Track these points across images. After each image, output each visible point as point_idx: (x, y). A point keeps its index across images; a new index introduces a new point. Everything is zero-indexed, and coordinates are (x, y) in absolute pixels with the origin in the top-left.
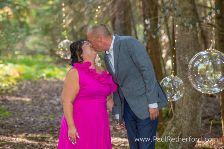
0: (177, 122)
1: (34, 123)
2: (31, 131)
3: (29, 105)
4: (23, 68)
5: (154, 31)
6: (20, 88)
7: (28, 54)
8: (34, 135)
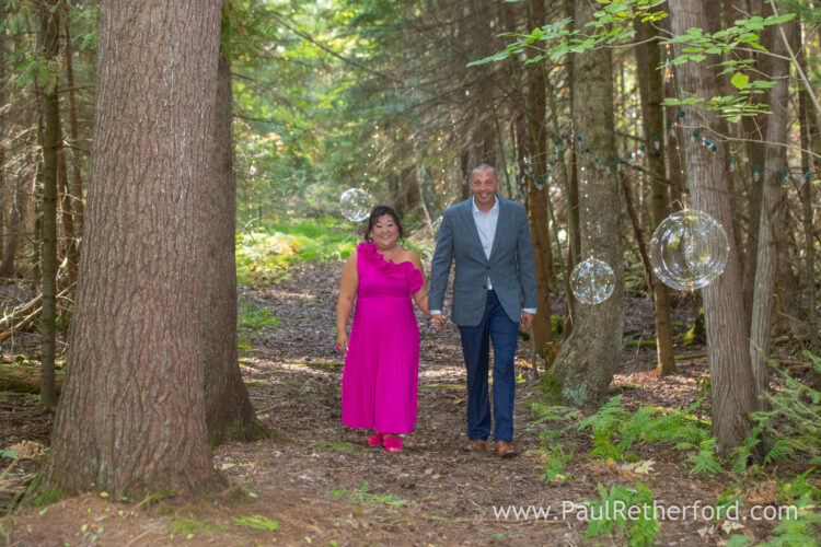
0: (579, 341)
1: (321, 339)
2: (315, 353)
3: (312, 306)
4: (300, 240)
5: (541, 178)
6: (294, 277)
7: (309, 216)
8: (322, 361)
